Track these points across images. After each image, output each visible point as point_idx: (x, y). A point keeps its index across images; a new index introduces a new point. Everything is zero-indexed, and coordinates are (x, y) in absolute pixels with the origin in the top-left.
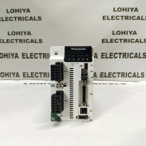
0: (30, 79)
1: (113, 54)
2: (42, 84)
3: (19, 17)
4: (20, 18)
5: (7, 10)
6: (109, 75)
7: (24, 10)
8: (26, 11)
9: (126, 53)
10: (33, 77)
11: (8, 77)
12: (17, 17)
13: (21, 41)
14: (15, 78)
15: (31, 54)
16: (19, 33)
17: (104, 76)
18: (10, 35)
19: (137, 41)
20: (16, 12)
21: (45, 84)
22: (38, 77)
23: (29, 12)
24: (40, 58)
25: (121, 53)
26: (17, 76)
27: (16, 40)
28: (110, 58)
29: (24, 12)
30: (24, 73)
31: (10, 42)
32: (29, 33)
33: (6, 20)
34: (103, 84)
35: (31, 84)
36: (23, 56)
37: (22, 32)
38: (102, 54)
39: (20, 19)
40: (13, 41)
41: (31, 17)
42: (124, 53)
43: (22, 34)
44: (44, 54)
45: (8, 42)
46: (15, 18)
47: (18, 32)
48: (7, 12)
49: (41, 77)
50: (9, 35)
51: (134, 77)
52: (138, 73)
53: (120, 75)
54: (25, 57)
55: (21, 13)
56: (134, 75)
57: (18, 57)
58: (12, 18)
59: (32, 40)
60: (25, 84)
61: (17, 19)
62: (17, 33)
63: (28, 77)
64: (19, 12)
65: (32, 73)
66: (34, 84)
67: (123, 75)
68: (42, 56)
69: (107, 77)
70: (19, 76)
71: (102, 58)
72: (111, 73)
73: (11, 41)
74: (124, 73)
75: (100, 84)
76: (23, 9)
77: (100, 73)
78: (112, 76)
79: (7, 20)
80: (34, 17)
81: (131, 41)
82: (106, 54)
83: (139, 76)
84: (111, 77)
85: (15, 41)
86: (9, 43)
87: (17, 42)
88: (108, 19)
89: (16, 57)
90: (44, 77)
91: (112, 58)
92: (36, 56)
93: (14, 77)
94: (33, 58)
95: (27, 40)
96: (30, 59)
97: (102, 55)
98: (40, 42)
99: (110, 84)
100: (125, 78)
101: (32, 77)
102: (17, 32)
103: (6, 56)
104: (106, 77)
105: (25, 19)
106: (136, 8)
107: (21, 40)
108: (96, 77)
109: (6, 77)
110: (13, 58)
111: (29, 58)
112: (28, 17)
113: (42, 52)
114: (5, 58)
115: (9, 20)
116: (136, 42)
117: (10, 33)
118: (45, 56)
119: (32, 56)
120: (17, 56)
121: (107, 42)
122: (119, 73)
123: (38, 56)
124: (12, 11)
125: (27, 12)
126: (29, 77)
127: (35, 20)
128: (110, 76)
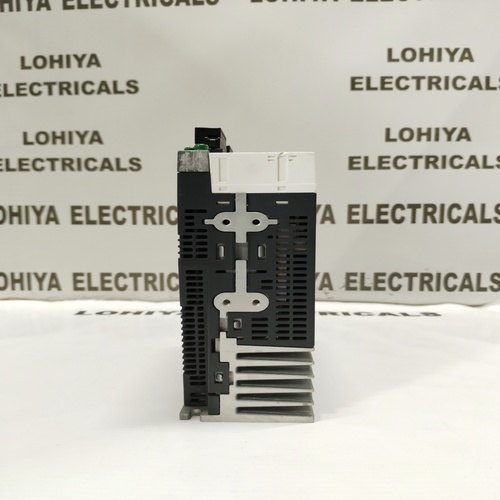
0: (98, 298)
1: (389, 210)
2: (138, 313)
3: (61, 84)
4: (65, 86)
5: (23, 59)
6: (377, 281)
7: (80, 60)
8: (85, 62)
9: (434, 206)
10: (110, 289)
11: (22, 289)
12: (54, 83)
13: (67, 164)
14: (45, 293)
15: (101, 208)
16: (62, 138)
17: (357, 285)
18: (32, 143)
19: (473, 162)
20: (52, 67)
21: (150, 313)
22: (124, 288)
23: (98, 64)
24: (135, 222)
25: (419, 206)
26: (51, 287)
27: (52, 161)
28: (380, 221)
29: (80, 65)
30: (76, 275)
31: (30, 167)
32: (96, 138)
33: (19, 94)
34: (359, 314)
35: (101, 313)
36: (74, 215)
37: (70, 133)
38: (351, 207)
39: (64, 88)
40: (39, 165)
41: (104, 83)
42: (427, 206)
43: (71, 142)
44: (146, 208)
45: (25, 167)
46: (50, 85)
47: (58, 134)
48: (24, 67)
49: (136, 288)
50: (26, 142)
51: (466, 290)
52: (479, 276)
53: (416, 281)
54: (82, 218)
55: (69, 70)
56: (467, 284)
57: (56, 221)
58: (39, 85)
59: (106, 160)
60: (81, 313)
61: (56, 89)
62: (55, 137)
63: (91, 288)
64: (61, 66)
65: (103, 275)
66: (113, 313)
67: (427, 281)
68: (140, 214)
69: (369, 289)
70: (58, 287)
71: (351, 221)
72: (384, 274)
73: (35, 165)
74: (430, 275)
75: (346, 314)
76: (76, 56)
77: (344, 276)
78: (386, 285)
79: (22, 92)
80: (115, 83)
81: (451, 162)
82: (365, 207)
83: (483, 285)
84: (383, 289)
85: (47, 165)
86: (27, 170)
87: (53, 168)
88: (369, 88)
89: (49, 220)
90: (147, 289)
91: (386, 222)
92: (120, 215)
93: (41, 288)
94: (108, 223)
95: (87, 161)
96: (98, 227)
97: (351, 214)
98: (135, 167)
99: (383, 314)
100: (435, 293)
101: (104, 289)
102: (54, 133)
103: (16, 215)
104: (364, 288)
105: (82, 88)
106: (467, 50)
107: (68, 162)
108: (331, 288)
109: (13, 289)
110: (39, 222)
111: (94, 223)
112: (92, 83)
113: (142, 203)
114: (11, 222)
115: (27, 92)
116: (469, 165)
117: (31, 138)
118: (151, 216)
119: (106, 215)
120: (52, 216)
121: (367, 167)
122: (411, 276)
123: (128, 215)
124: (40, 62)
125: (90, 64)
126: (96, 289)
127: (116, 92)
128: (380, 285)
